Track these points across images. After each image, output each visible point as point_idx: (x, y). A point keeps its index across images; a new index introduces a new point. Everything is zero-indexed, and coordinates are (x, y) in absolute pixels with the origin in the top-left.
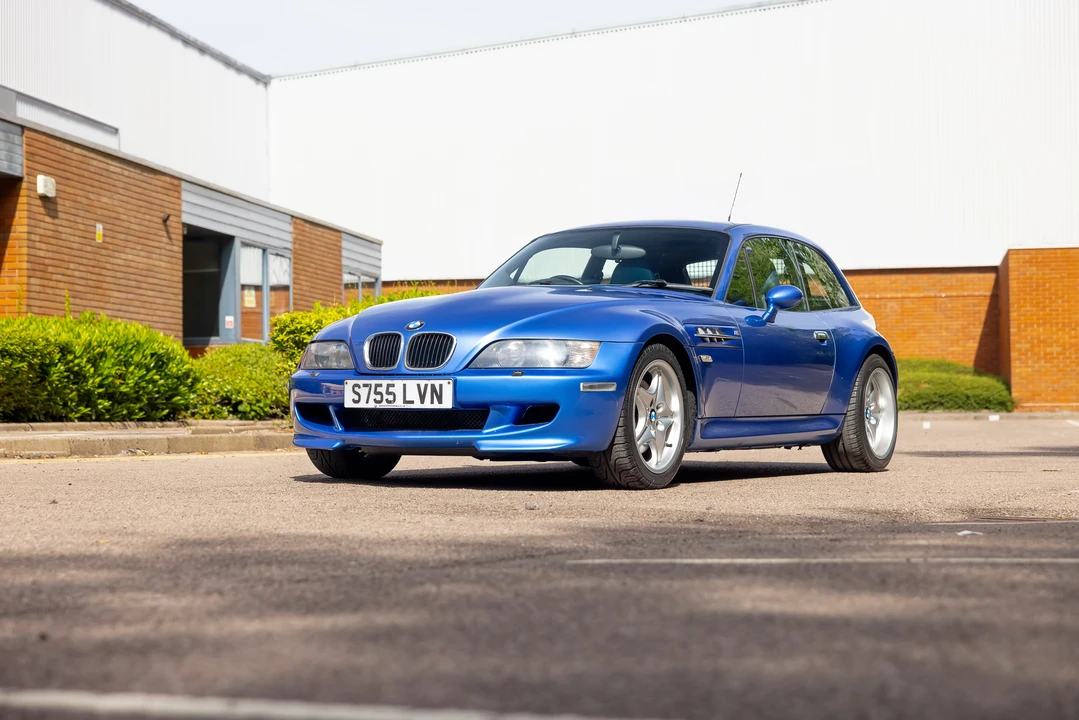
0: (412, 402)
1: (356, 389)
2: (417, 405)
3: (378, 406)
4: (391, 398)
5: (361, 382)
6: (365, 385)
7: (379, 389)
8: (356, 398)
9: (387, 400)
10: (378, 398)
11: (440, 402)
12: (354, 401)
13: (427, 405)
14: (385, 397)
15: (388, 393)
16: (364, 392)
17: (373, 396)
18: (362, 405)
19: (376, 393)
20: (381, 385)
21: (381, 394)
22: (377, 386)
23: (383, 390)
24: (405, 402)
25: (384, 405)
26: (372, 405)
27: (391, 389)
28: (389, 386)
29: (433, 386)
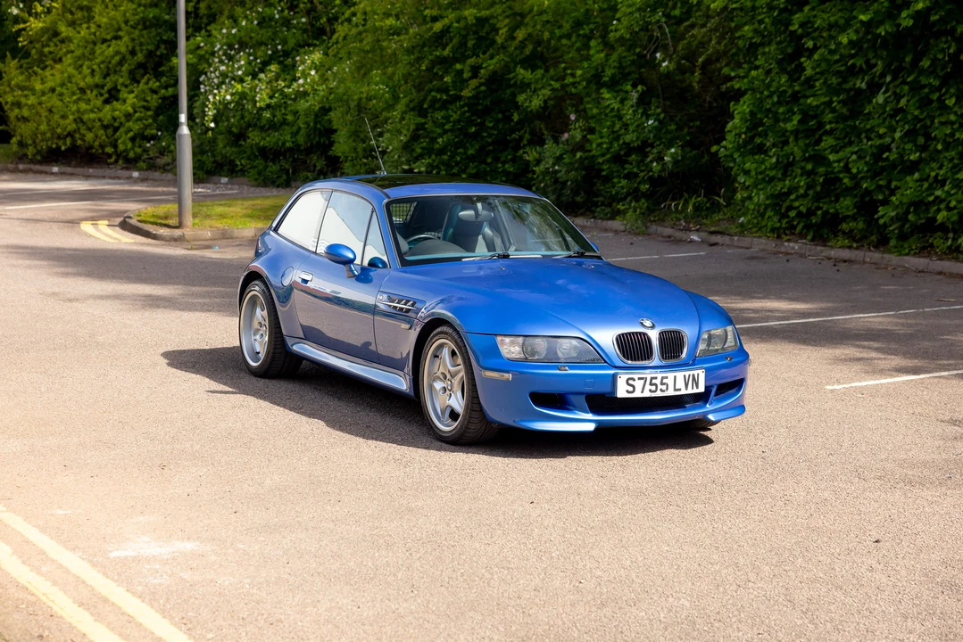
0: (680, 390)
1: (631, 382)
2: (683, 392)
3: (653, 395)
4: (664, 387)
5: (636, 377)
6: (639, 379)
7: (654, 381)
8: (631, 389)
9: (661, 390)
10: (653, 388)
11: (697, 388)
12: (628, 391)
13: (690, 391)
14: (660, 387)
15: (662, 384)
16: (638, 384)
17: (648, 387)
18: (637, 394)
19: (651, 384)
20: (656, 378)
21: (656, 385)
22: (652, 379)
23: (657, 382)
24: (676, 390)
25: (659, 394)
26: (647, 394)
27: (665, 381)
28: (663, 378)
29: (693, 375)
